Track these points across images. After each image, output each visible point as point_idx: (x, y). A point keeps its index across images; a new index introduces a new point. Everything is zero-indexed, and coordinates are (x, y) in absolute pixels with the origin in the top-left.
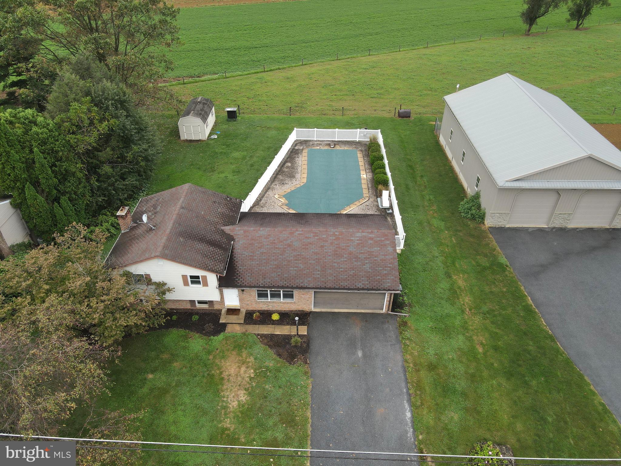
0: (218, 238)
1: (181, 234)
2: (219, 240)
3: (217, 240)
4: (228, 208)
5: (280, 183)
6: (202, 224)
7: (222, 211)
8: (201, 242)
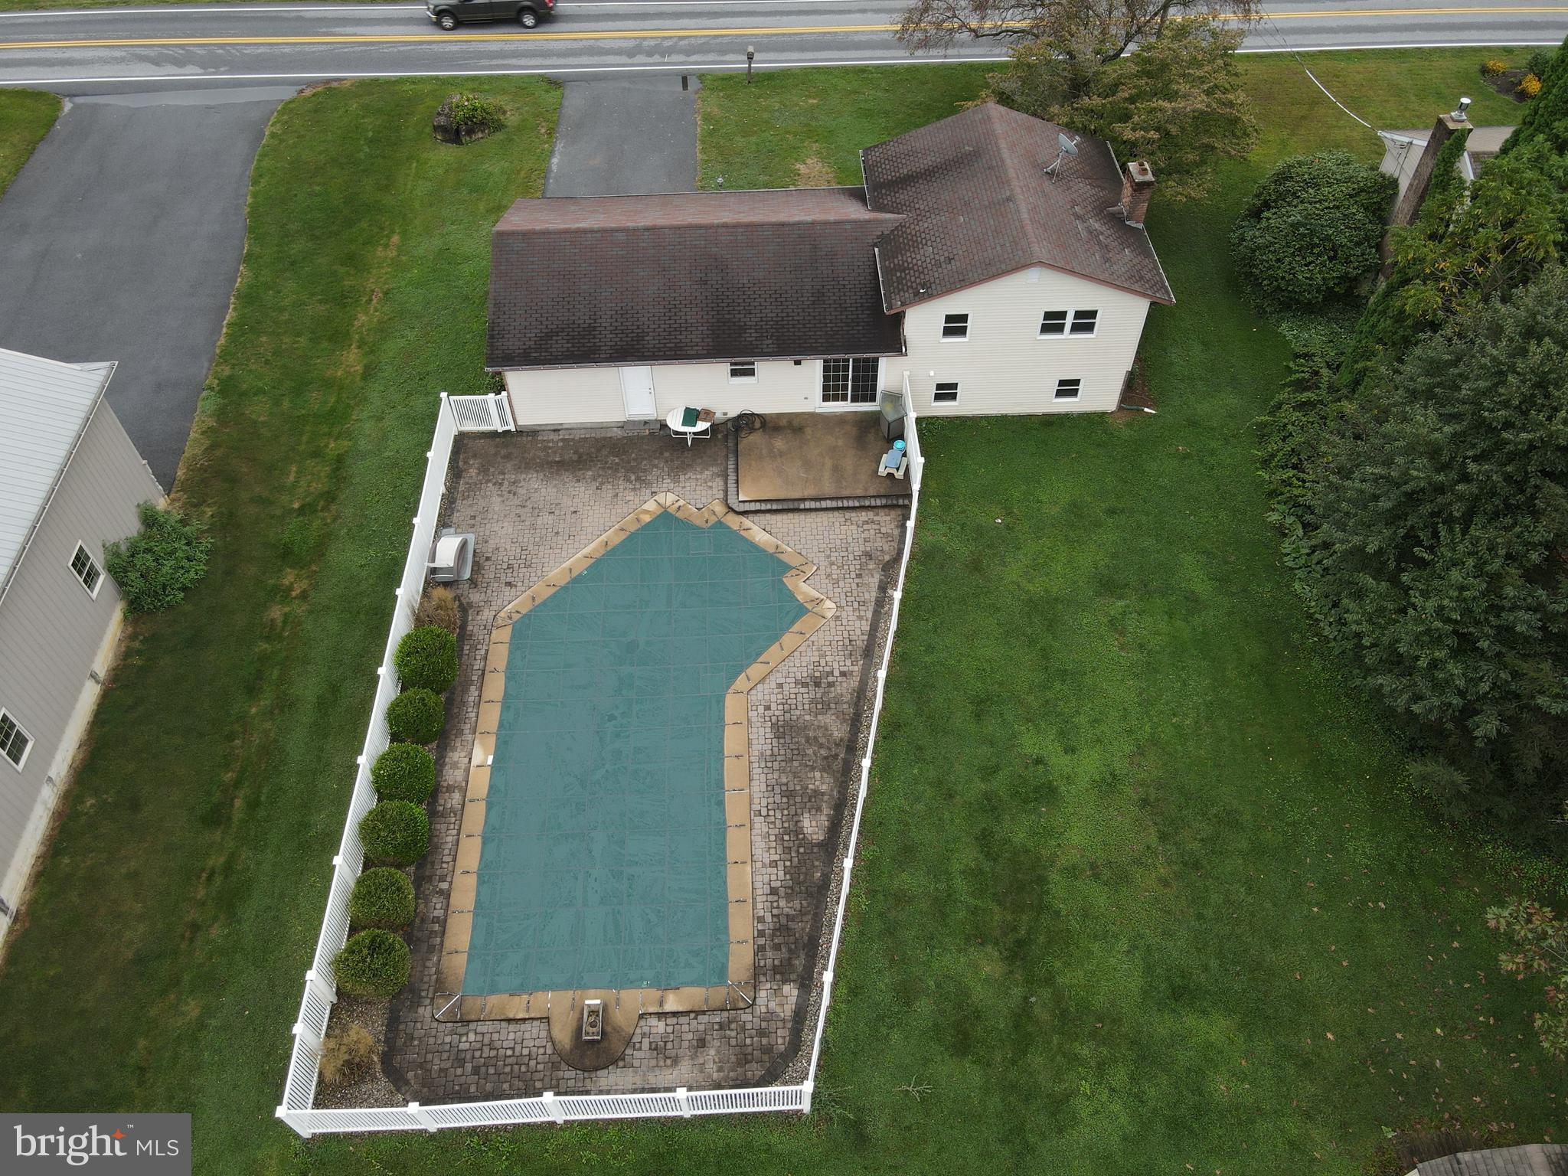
0: (902, 197)
1: (976, 155)
2: (897, 195)
3: (901, 191)
4: (913, 268)
5: (831, 685)
6: (948, 198)
7: (922, 251)
8: (931, 168)
